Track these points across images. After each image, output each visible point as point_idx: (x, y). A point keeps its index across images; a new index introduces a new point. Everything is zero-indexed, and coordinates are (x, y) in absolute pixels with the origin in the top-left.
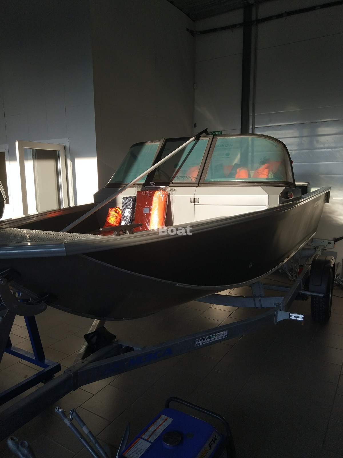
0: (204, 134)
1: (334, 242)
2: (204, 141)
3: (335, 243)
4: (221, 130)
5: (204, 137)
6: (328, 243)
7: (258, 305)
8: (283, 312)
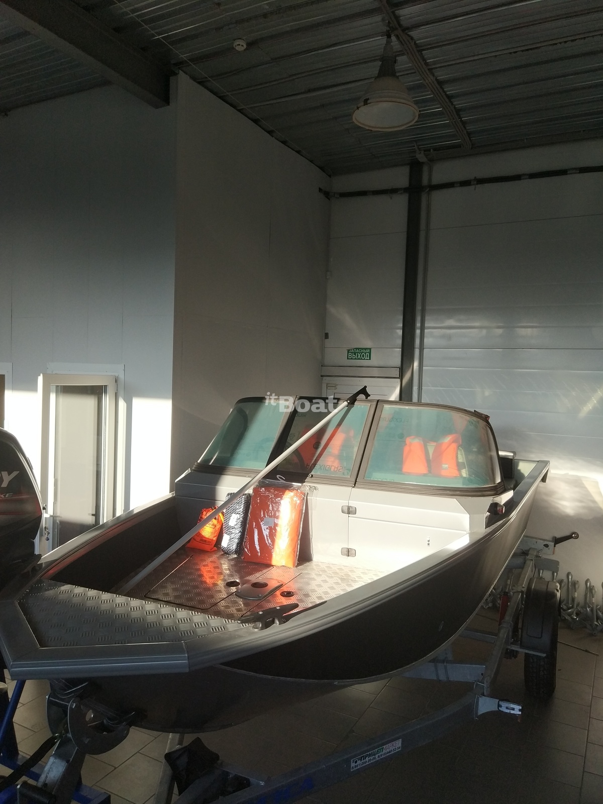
0: (362, 396)
1: (553, 544)
2: (362, 407)
3: (555, 546)
4: (370, 347)
5: (361, 400)
6: (544, 545)
7: (443, 677)
8: (488, 699)
